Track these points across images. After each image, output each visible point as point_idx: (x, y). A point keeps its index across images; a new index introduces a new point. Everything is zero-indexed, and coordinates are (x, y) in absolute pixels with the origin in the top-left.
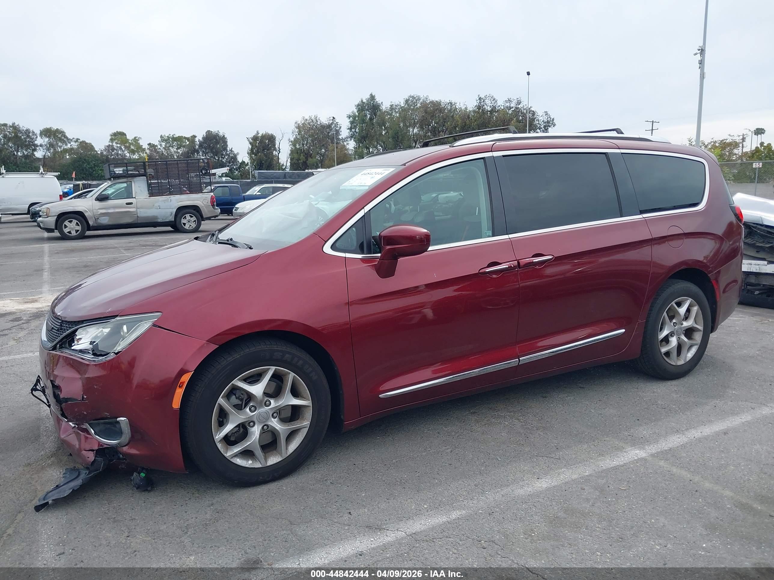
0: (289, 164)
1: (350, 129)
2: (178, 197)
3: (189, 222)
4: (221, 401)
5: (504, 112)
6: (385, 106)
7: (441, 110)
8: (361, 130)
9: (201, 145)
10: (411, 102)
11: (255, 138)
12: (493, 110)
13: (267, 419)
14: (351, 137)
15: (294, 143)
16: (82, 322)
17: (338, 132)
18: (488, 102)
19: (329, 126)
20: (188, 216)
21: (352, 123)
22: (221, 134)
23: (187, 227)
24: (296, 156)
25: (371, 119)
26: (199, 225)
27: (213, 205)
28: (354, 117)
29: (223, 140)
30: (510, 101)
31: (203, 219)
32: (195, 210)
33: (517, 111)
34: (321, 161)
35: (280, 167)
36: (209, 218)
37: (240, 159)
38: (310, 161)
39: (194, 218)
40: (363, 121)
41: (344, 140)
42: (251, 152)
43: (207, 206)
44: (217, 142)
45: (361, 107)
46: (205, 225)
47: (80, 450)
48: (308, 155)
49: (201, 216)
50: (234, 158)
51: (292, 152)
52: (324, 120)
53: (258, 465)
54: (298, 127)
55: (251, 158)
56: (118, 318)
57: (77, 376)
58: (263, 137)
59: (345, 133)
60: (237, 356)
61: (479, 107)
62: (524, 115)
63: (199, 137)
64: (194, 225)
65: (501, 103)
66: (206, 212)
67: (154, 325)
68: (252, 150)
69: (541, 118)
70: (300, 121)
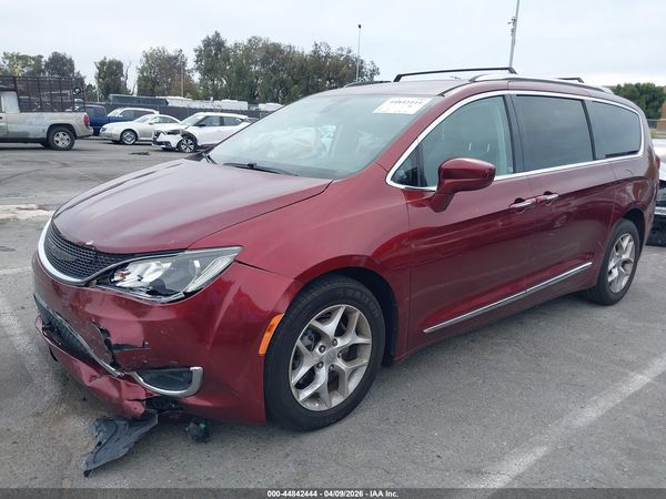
0: (136, 90)
1: (197, 62)
2: (50, 114)
3: (62, 139)
4: (299, 342)
5: (336, 58)
6: (229, 44)
7: (281, 52)
8: (207, 63)
9: (47, 65)
10: (253, 42)
11: (103, 63)
12: (327, 56)
13: (334, 359)
14: (197, 69)
15: (142, 71)
16: (132, 255)
17: (184, 64)
18: (323, 48)
19: (176, 58)
20: (61, 134)
21: (198, 56)
22: (68, 56)
23: (60, 144)
24: (144, 83)
25: (216, 54)
26: (72, 144)
27: (87, 125)
28: (201, 51)
29: (70, 63)
30: (341, 49)
31: (76, 138)
32: (68, 128)
33: (347, 59)
34: (167, 89)
35: (127, 92)
36: (82, 138)
37: (87, 82)
38: (157, 88)
39: (67, 137)
40: (209, 56)
41: (189, 71)
42: (99, 77)
43: (80, 126)
44: (64, 64)
45: (207, 43)
46: (78, 144)
47: (121, 399)
48: (155, 83)
49: (75, 135)
50: (81, 80)
51: (139, 78)
52: (171, 51)
53: (324, 408)
54: (146, 56)
55: (99, 82)
56: (187, 252)
57: (134, 318)
58: (111, 63)
59: (191, 64)
60: (315, 294)
61: (315, 52)
62: (353, 63)
63: (46, 58)
64: (67, 143)
65: (334, 51)
66: (79, 131)
67: (237, 261)
68: (99, 74)
69: (368, 67)
70: (148, 51)
